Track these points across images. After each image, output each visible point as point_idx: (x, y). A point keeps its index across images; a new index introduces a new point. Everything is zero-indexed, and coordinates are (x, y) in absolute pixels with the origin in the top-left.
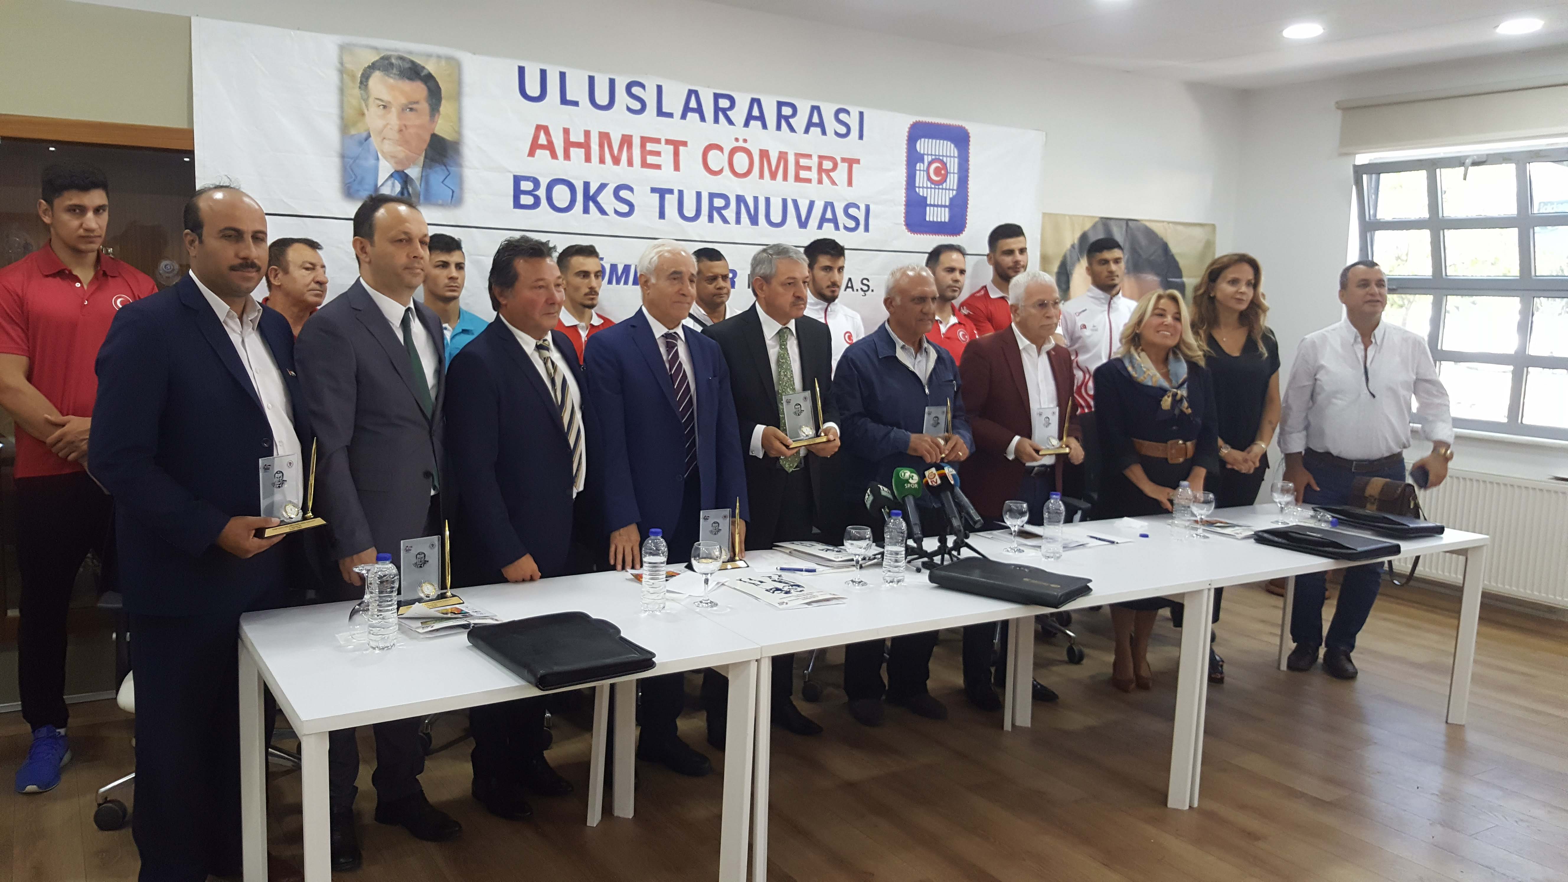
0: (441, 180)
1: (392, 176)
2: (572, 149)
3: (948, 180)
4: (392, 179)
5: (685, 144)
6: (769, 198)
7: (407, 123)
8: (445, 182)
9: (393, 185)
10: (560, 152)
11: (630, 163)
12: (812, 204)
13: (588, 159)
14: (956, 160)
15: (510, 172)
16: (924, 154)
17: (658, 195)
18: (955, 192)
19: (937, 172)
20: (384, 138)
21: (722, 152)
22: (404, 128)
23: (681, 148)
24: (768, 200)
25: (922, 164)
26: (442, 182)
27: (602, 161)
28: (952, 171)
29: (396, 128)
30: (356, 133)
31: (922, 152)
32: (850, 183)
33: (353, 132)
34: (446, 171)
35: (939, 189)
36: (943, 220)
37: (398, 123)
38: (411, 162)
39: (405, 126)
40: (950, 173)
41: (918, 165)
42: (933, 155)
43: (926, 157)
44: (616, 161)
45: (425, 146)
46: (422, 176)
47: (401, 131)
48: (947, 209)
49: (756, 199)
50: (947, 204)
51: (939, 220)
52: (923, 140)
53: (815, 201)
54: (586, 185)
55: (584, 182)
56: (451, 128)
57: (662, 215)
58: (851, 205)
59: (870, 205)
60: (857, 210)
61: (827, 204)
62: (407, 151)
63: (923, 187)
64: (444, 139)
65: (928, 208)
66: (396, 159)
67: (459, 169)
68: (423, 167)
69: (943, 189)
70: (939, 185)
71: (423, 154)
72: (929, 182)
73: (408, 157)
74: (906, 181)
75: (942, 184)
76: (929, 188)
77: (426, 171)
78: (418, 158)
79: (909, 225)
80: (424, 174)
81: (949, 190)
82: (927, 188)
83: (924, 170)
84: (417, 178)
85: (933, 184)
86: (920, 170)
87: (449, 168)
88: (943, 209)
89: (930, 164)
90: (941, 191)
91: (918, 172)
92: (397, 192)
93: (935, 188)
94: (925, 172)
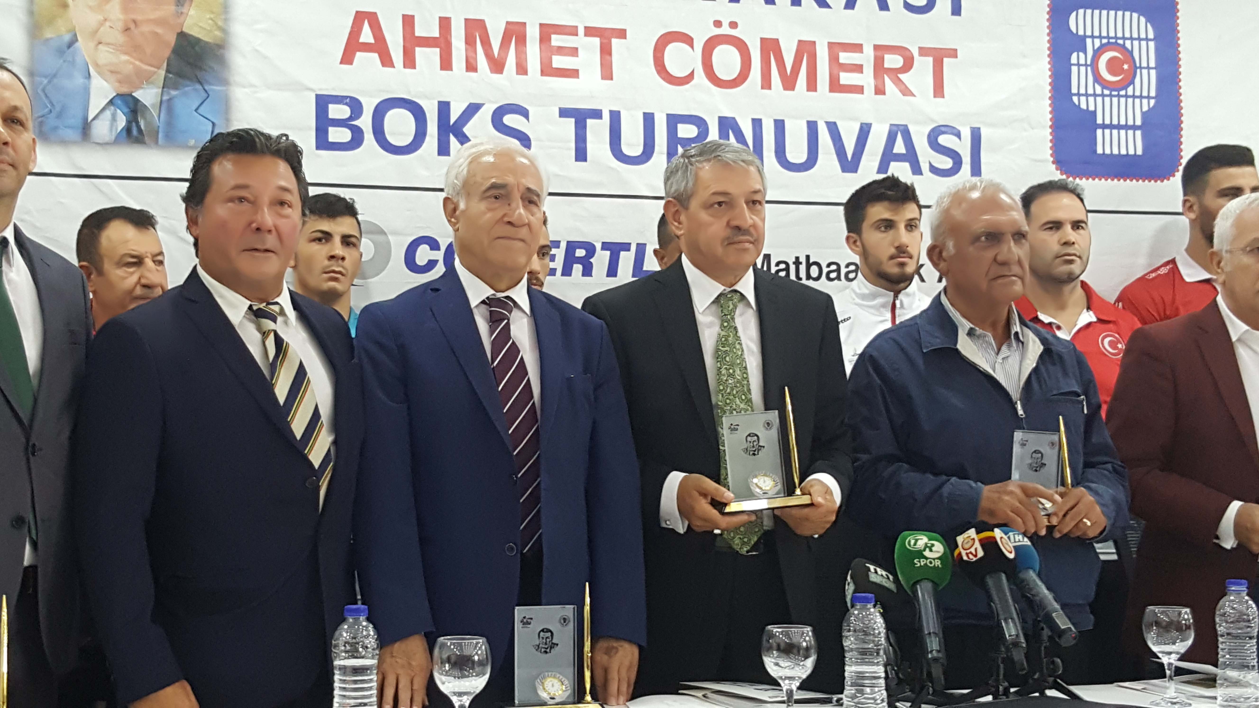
0: (194, 107)
1: (111, 102)
2: (418, 50)
3: (1137, 80)
4: (112, 108)
5: (622, 34)
6: (783, 121)
7: (139, 17)
8: (201, 110)
9: (114, 118)
10: (397, 55)
11: (522, 69)
12: (865, 130)
13: (446, 64)
14: (1152, 44)
15: (312, 90)
16: (1085, 37)
17: (573, 120)
18: (1152, 102)
19: (1112, 65)
20: (100, 43)
21: (692, 47)
22: (132, 26)
23: (616, 43)
24: (780, 125)
25: (1082, 55)
26: (196, 110)
27: (471, 67)
28: (1144, 64)
29: (120, 25)
30: (53, 36)
31: (1081, 33)
32: (939, 92)
33: (49, 34)
34: (202, 91)
35: (1119, 96)
36: (1131, 152)
37: (120, 17)
38: (144, 79)
39: (135, 22)
40: (1141, 68)
41: (1074, 55)
42: (1104, 38)
43: (1089, 41)
44: (497, 66)
45: (167, 53)
46: (161, 102)
47: (127, 29)
48: (1138, 133)
49: (757, 123)
50: (1139, 122)
51: (1123, 152)
52: (1081, 11)
53: (871, 124)
54: (444, 108)
55: (440, 103)
56: (210, 22)
57: (581, 155)
58: (943, 129)
59: (979, 128)
60: (955, 139)
61: (895, 128)
62: (137, 63)
63: (1087, 95)
64: (198, 40)
65: (1099, 132)
66: (119, 76)
67: (224, 88)
68: (163, 88)
69: (1126, 96)
70: (1119, 91)
71: (165, 65)
72: (1096, 85)
73: (139, 73)
74: (1050, 84)
75: (1125, 88)
76: (1099, 95)
77: (169, 94)
78: (155, 73)
79: (1059, 162)
80: (165, 98)
81: (1141, 97)
82: (1095, 95)
83: (1086, 65)
84: (153, 105)
85: (1107, 88)
86: (1078, 65)
87: (206, 88)
88: (1130, 132)
89: (1098, 53)
90: (1123, 100)
91: (1074, 69)
92: (120, 129)
93: (1111, 96)
94: (1089, 68)
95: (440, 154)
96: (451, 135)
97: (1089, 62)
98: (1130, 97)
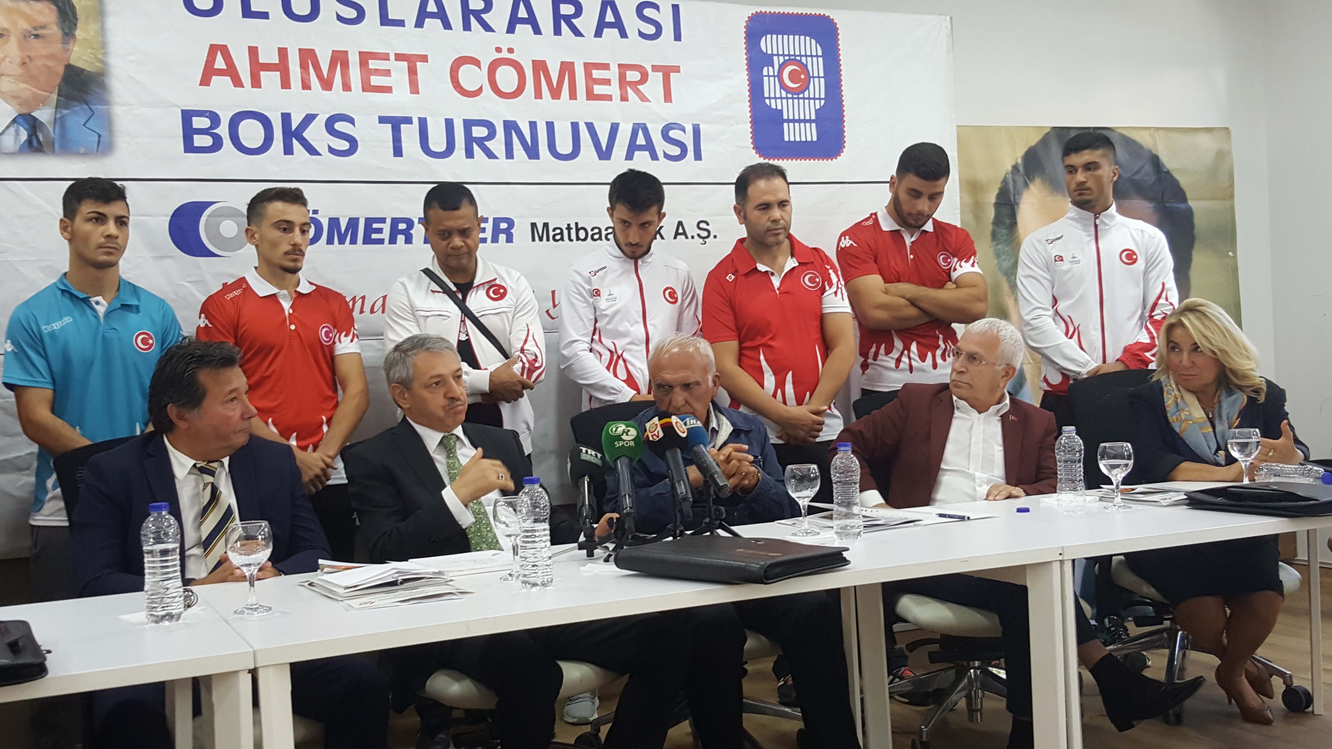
0: (83, 122)
1: (15, 121)
2: (262, 73)
3: (811, 86)
4: (17, 125)
5: (423, 58)
6: (552, 123)
7: (34, 54)
8: (88, 124)
9: (18, 132)
10: (246, 78)
11: (347, 87)
12: (614, 129)
13: (286, 84)
14: (821, 60)
15: (176, 107)
16: (772, 55)
17: (390, 125)
18: (823, 102)
19: (793, 76)
21: (479, 66)
22: (28, 61)
23: (419, 64)
24: (550, 126)
25: (770, 69)
26: (85, 125)
27: (306, 86)
28: (816, 74)
29: (18, 61)
31: (769, 52)
32: (668, 97)
34: (89, 110)
35: (798, 98)
36: (809, 139)
37: (18, 54)
38: (41, 102)
39: (30, 57)
41: (765, 69)
42: (786, 55)
43: (775, 58)
44: (327, 85)
45: (58, 81)
46: (55, 119)
47: (24, 64)
48: (814, 125)
49: (533, 125)
50: (813, 117)
51: (803, 139)
52: (769, 36)
53: (619, 123)
54: (286, 118)
55: (282, 114)
56: (92, 56)
57: (398, 152)
58: (672, 126)
59: (699, 125)
60: (682, 133)
61: (636, 126)
62: (34, 89)
63: (775, 98)
64: (83, 70)
65: (785, 125)
66: (19, 100)
67: (106, 107)
68: (56, 108)
69: (804, 98)
70: (799, 94)
71: (56, 91)
72: (782, 90)
73: (35, 97)
74: (749, 90)
75: (803, 92)
76: (784, 98)
77: (61, 113)
78: (49, 96)
79: (759, 147)
80: (58, 116)
81: (814, 99)
82: (781, 98)
83: (774, 76)
84: (49, 122)
85: (790, 93)
86: (769, 76)
87: (92, 107)
88: (808, 125)
89: (782, 67)
90: (801, 101)
91: (766, 79)
92: (22, 141)
93: (793, 98)
94: (776, 78)
95: (285, 153)
96: (294, 139)
97: (776, 74)
98: (807, 98)
